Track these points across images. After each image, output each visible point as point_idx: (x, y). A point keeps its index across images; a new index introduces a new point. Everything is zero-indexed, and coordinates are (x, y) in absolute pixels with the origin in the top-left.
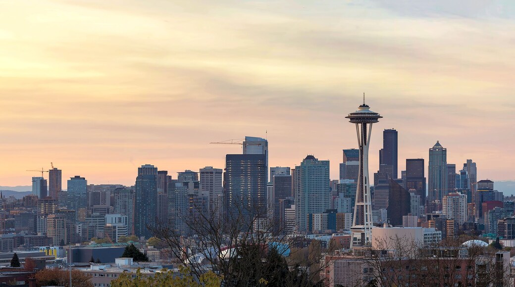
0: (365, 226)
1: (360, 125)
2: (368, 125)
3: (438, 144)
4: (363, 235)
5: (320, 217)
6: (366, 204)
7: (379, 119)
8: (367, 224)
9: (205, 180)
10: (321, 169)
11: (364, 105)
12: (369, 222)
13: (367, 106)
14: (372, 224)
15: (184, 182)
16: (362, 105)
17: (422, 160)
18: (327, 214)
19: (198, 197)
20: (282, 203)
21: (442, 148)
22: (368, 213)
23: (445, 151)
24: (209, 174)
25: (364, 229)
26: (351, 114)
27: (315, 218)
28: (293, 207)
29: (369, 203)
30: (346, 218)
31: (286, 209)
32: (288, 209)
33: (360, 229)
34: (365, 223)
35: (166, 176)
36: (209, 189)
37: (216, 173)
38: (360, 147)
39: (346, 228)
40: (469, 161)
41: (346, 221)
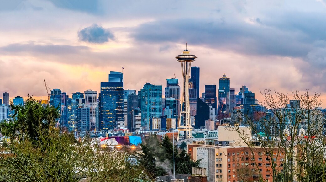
0: (187, 127)
1: (183, 63)
2: (189, 63)
3: (225, 76)
4: (185, 132)
5: (157, 120)
6: (187, 113)
7: (195, 59)
8: (188, 126)
9: (88, 98)
10: (157, 91)
11: (186, 50)
12: (189, 124)
13: (188, 51)
14: (191, 126)
15: (76, 99)
16: (185, 50)
17: (215, 86)
18: (161, 119)
19: (84, 108)
20: (133, 112)
21: (227, 78)
22: (188, 119)
23: (229, 80)
24: (90, 94)
25: (186, 128)
26: (179, 56)
27: (154, 121)
28: (140, 114)
29: (189, 112)
30: (172, 121)
31: (135, 116)
32: (137, 116)
33: (184, 128)
34: (187, 125)
35: (65, 96)
36: (90, 103)
37: (94, 93)
38: (184, 76)
39: (172, 128)
40: (244, 87)
41: (172, 124)
